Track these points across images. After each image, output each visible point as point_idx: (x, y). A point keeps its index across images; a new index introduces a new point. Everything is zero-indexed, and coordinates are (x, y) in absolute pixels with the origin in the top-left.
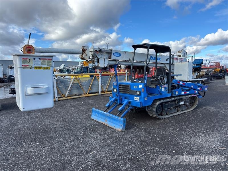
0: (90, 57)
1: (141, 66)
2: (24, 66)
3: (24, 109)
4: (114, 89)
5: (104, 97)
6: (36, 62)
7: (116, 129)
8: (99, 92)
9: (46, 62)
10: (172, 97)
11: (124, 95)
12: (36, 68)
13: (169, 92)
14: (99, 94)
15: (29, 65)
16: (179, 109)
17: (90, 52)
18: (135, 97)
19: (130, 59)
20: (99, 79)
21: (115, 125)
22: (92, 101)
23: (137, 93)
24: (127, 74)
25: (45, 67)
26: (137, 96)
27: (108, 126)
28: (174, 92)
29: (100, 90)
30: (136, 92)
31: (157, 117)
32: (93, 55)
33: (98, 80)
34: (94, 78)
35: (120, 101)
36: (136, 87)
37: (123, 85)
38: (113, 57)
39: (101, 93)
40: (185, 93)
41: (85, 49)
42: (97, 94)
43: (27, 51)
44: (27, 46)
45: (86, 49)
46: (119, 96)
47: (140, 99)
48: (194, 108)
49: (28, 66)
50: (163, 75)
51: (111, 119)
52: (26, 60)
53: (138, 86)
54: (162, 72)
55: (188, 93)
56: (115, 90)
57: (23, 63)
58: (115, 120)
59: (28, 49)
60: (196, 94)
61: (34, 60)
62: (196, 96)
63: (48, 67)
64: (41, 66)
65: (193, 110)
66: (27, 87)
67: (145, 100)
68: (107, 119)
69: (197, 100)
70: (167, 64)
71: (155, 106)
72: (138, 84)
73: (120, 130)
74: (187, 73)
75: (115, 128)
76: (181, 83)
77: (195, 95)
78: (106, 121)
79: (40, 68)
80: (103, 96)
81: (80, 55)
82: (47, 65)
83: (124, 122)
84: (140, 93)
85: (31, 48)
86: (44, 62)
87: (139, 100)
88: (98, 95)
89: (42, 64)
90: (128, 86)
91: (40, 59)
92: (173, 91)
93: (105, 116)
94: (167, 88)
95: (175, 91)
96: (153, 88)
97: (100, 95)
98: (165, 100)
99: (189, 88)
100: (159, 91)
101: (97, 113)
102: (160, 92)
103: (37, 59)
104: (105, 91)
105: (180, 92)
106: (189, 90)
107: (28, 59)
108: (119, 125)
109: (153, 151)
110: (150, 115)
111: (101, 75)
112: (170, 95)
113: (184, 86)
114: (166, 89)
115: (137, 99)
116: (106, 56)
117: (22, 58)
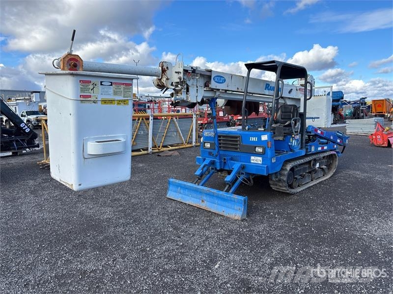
0: (172, 83)
1: (254, 102)
2: (84, 96)
3: (80, 185)
4: (205, 143)
5: (159, 157)
6: (104, 89)
7: (228, 216)
8: (149, 149)
9: (122, 89)
10: (306, 156)
11: (227, 153)
12: (105, 102)
13: (301, 148)
14: (149, 151)
15: (92, 95)
16: (314, 175)
17: (176, 72)
18: (252, 158)
19: (238, 89)
20: (149, 125)
21: (224, 209)
22: (144, 165)
23: (256, 151)
24: (195, 116)
25: (119, 101)
26: (258, 154)
27: (210, 212)
28: (308, 147)
29: (150, 145)
30: (255, 147)
31: (288, 191)
32: (182, 80)
33: (147, 125)
34: (140, 123)
35: (220, 165)
36: (254, 139)
37: (224, 136)
38: (213, 85)
39: (152, 150)
40: (323, 148)
41: (165, 67)
42: (146, 152)
43: (69, 67)
44: (70, 57)
45: (167, 68)
46: (220, 155)
47: (263, 160)
48: (332, 174)
49: (90, 96)
50: (295, 118)
51: (215, 198)
52: (87, 84)
53: (260, 138)
54: (291, 112)
55: (325, 148)
56: (208, 145)
57: (82, 90)
58: (225, 199)
59: (73, 63)
60: (335, 150)
61: (101, 84)
62: (336, 153)
63: (124, 101)
64: (112, 97)
65: (332, 176)
66: (88, 140)
67: (273, 161)
68: (204, 198)
69: (336, 161)
70: (288, 99)
71: (286, 173)
72: (259, 133)
73: (236, 218)
74: (324, 115)
75: (225, 214)
76: (319, 132)
77: (333, 152)
78: (203, 201)
79: (111, 102)
80: (158, 155)
81: (156, 78)
82: (124, 97)
83: (245, 203)
84: (264, 149)
85: (77, 61)
86: (118, 90)
87: (261, 163)
88: (148, 154)
89: (115, 93)
90: (237, 137)
91: (111, 83)
92: (308, 145)
93: (200, 192)
94: (300, 140)
95: (311, 146)
96: (279, 140)
97: (151, 153)
98: (298, 162)
99: (328, 140)
100: (289, 146)
101: (181, 187)
102: (291, 149)
103: (106, 83)
104: (159, 147)
105: (316, 148)
106: (327, 143)
107: (90, 82)
108: (234, 209)
109: (325, 254)
110: (271, 188)
111: (152, 118)
112: (303, 153)
113: (323, 136)
114: (299, 142)
115: (256, 160)
116: (201, 82)
117: (80, 81)
